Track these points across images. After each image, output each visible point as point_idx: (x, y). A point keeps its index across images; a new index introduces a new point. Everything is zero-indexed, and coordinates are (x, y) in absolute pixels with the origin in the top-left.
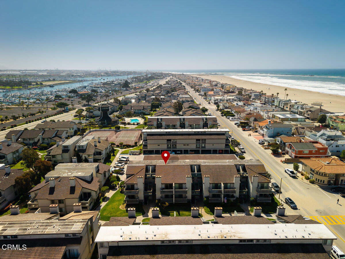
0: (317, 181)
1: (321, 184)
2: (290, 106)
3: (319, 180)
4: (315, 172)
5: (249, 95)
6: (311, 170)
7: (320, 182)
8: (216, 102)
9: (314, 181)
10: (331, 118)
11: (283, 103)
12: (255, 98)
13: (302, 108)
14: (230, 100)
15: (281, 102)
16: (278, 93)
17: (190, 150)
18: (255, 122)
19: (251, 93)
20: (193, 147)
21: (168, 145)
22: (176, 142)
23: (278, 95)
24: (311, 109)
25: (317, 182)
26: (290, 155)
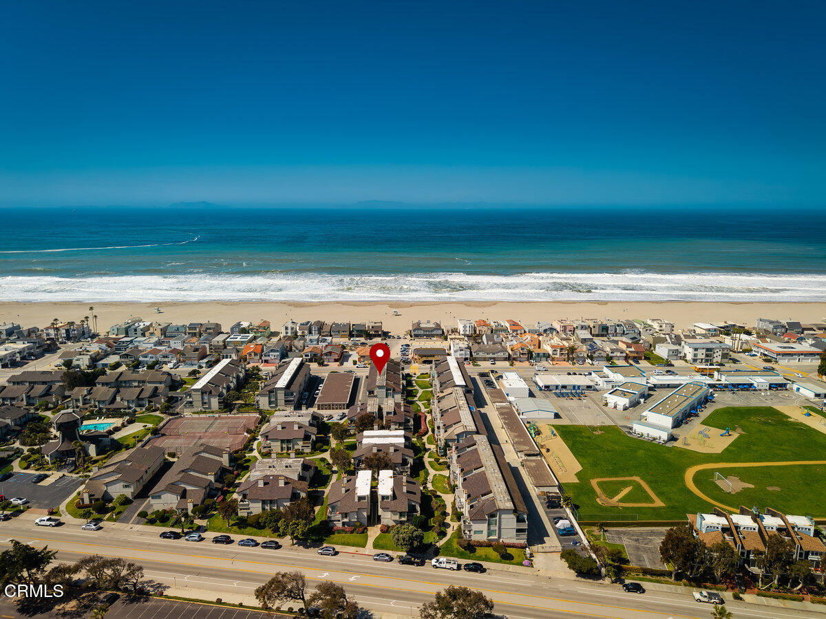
15: (131, 329)
26: (328, 361)
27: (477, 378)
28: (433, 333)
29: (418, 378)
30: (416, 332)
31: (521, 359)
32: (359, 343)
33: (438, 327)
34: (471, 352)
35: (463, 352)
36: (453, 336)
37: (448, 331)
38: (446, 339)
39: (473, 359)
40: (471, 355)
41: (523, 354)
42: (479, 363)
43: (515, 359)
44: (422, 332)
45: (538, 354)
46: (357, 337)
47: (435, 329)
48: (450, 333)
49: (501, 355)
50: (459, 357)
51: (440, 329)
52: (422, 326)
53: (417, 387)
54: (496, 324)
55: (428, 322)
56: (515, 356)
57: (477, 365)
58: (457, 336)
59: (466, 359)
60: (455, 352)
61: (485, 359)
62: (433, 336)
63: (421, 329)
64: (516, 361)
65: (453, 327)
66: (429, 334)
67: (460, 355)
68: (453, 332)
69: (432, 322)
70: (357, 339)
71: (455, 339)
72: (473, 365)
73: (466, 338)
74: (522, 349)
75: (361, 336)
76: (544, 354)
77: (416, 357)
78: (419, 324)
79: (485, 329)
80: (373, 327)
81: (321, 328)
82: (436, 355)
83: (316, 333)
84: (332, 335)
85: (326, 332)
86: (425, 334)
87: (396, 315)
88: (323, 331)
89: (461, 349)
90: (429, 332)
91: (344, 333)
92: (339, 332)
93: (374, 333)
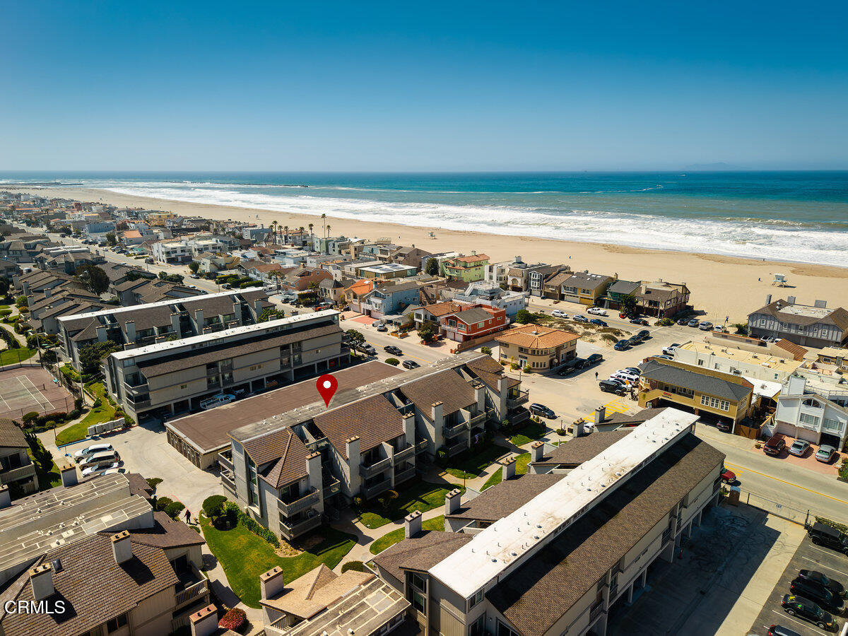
0: (535, 367)
1: (541, 370)
2: (355, 249)
3: (537, 363)
4: (530, 352)
5: (234, 234)
6: (521, 349)
7: (539, 367)
8: (173, 256)
9: (530, 369)
10: (446, 263)
11: (337, 244)
12: (256, 241)
13: (383, 252)
14: (176, 252)
15: (331, 243)
16: (311, 225)
17: (269, 379)
18: (337, 289)
19: (240, 229)
20: (274, 367)
21: (209, 381)
22: (231, 365)
23: (311, 229)
24: (401, 251)
25: (535, 369)
26: (453, 338)
27: (793, 537)
28: (810, 336)
32: (592, 318)
33: (831, 320)
44: (775, 327)
46: (610, 306)
47: (818, 324)
50: (795, 422)
52: (787, 310)
55: (819, 305)
60: (786, 401)
63: (771, 317)
66: (795, 332)
67: (804, 417)
70: (603, 311)
75: (618, 308)
77: (642, 382)
78: (784, 304)
80: (648, 292)
81: (547, 277)
82: (699, 395)
83: (537, 286)
84: (564, 295)
85: (552, 287)
86: (784, 333)
87: (781, 286)
88: (548, 283)
89: (810, 397)
90: (797, 327)
91: (586, 295)
92: (575, 290)
93: (647, 306)
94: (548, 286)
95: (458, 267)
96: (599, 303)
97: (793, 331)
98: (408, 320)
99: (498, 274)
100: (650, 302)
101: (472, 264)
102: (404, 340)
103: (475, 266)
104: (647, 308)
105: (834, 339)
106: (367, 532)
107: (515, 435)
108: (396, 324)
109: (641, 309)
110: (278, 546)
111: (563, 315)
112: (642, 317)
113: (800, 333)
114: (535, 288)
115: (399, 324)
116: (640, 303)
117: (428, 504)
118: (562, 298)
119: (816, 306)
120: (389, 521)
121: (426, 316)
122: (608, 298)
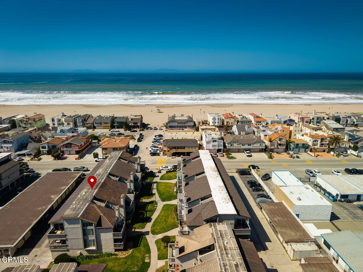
4: (119, 149)
10: (21, 121)
26: (69, 153)
27: (237, 176)
28: (186, 125)
29: (162, 178)
30: (171, 124)
31: (279, 150)
32: (116, 133)
33: (190, 119)
34: (224, 144)
35: (216, 143)
36: (204, 127)
37: (199, 123)
38: (197, 130)
39: (227, 151)
40: (225, 146)
41: (280, 145)
42: (233, 155)
43: (272, 150)
44: (176, 124)
45: (298, 144)
46: (118, 128)
47: (187, 121)
48: (201, 124)
49: (257, 146)
50: (211, 148)
51: (192, 121)
52: (176, 118)
53: (156, 198)
54: (241, 116)
55: (182, 115)
56: (272, 147)
57: (232, 158)
58: (208, 127)
59: (219, 150)
60: (208, 143)
61: (239, 151)
62: (186, 127)
63: (175, 121)
64: (273, 152)
65: (204, 120)
66: (182, 125)
67: (213, 146)
68: (203, 124)
69: (186, 115)
70: (117, 130)
71: (206, 129)
72: (228, 157)
73: (217, 129)
74: (280, 140)
75: (122, 128)
76: (304, 144)
77: (165, 149)
78: (174, 117)
79: (232, 120)
80: (132, 119)
81: (85, 120)
82: (187, 147)
83: (81, 125)
84: (95, 126)
85: (89, 124)
86: (179, 126)
87: (159, 112)
88: (87, 122)
89: (214, 139)
90: (182, 123)
91: (106, 125)
92: (101, 123)
93: (133, 125)
94: (87, 124)
95: (30, 122)
96: (113, 127)
97: (181, 125)
98: (36, 151)
99: (58, 122)
100: (134, 123)
101: (38, 120)
102: (41, 161)
103: (39, 120)
104: (132, 126)
105: (192, 125)
106: (143, 230)
107: (148, 178)
108: (29, 155)
109: (131, 126)
110: (117, 255)
111: (104, 134)
112: (132, 129)
113: (183, 125)
114: (80, 125)
115: (31, 154)
116: (130, 124)
117: (152, 211)
118: (95, 128)
119: (181, 116)
120: (146, 223)
121: (48, 147)
122: (116, 124)
